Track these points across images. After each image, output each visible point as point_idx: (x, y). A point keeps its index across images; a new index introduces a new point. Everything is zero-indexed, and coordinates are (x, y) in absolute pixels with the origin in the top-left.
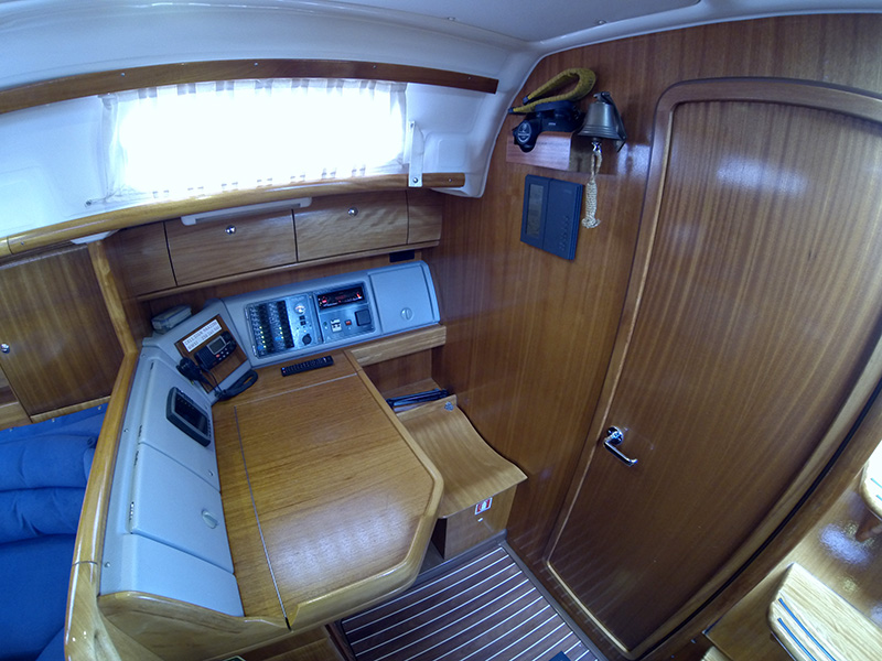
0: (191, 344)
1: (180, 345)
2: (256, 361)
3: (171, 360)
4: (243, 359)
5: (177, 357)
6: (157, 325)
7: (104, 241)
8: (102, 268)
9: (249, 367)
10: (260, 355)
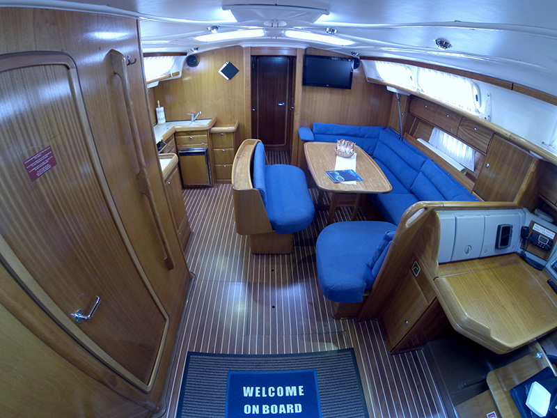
0: (536, 228)
1: (533, 223)
2: (549, 266)
3: (524, 222)
4: (546, 259)
5: (527, 224)
6: (536, 211)
7: (540, 160)
8: (532, 168)
9: (544, 265)
10: (552, 267)
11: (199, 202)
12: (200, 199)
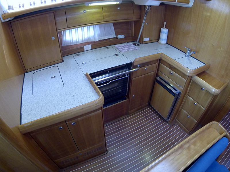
11: (144, 129)
12: (148, 127)
